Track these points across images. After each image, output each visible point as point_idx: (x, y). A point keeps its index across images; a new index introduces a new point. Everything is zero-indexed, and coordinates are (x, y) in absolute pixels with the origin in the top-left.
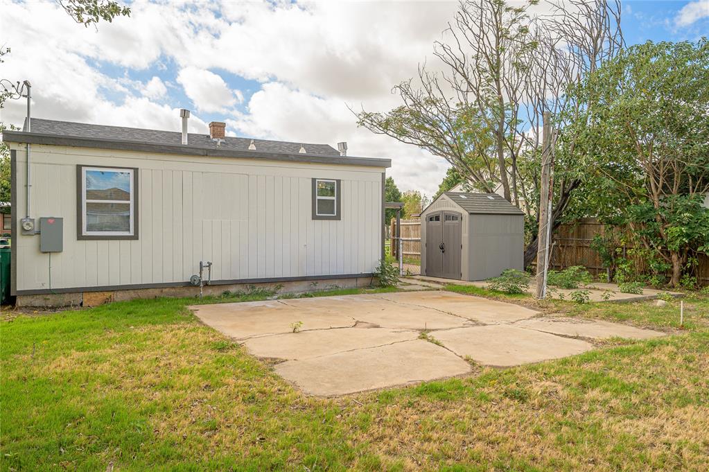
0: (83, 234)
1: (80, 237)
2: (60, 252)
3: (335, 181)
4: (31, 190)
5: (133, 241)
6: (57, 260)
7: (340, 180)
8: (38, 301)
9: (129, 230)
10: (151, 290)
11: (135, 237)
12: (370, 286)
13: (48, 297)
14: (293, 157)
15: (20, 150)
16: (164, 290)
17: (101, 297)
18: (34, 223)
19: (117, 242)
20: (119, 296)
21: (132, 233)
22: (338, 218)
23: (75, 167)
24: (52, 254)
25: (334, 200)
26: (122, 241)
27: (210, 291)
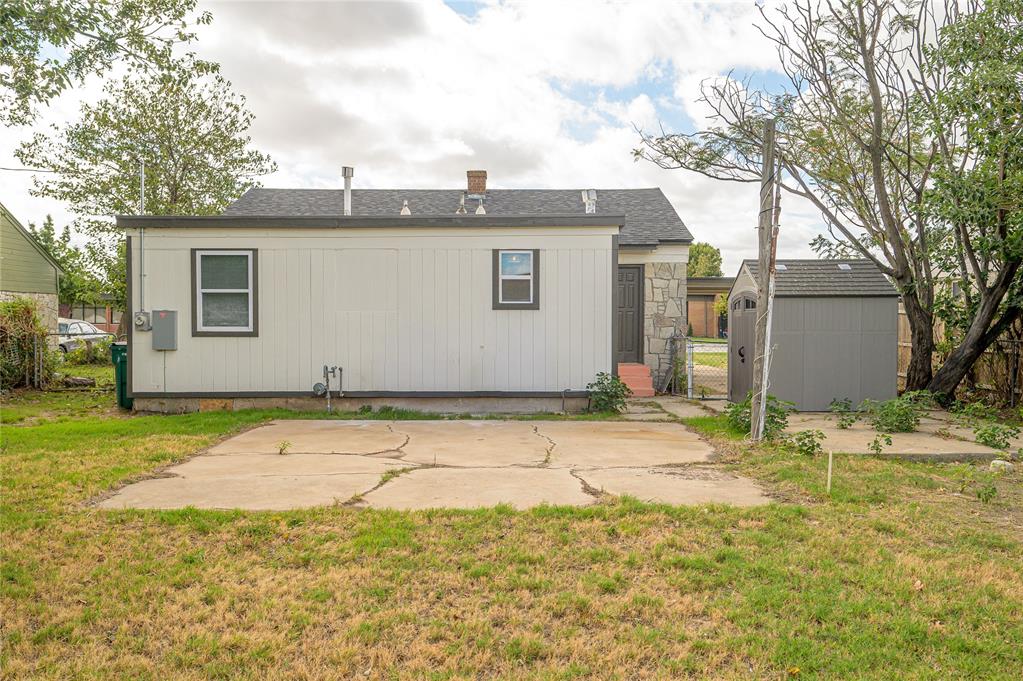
0: (198, 330)
1: (195, 334)
2: (173, 350)
3: (531, 252)
4: (146, 280)
5: (252, 338)
6: (172, 359)
7: (538, 250)
8: (154, 405)
9: (247, 325)
10: (273, 400)
11: (255, 334)
12: (587, 411)
13: (164, 401)
14: (460, 221)
15: (135, 234)
16: (290, 401)
17: (218, 404)
18: (148, 317)
19: (234, 339)
20: (238, 405)
21: (250, 329)
22: (535, 306)
23: (189, 252)
24: (167, 354)
25: (529, 281)
26: (240, 339)
27: (347, 404)
